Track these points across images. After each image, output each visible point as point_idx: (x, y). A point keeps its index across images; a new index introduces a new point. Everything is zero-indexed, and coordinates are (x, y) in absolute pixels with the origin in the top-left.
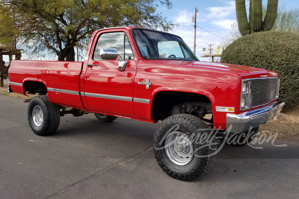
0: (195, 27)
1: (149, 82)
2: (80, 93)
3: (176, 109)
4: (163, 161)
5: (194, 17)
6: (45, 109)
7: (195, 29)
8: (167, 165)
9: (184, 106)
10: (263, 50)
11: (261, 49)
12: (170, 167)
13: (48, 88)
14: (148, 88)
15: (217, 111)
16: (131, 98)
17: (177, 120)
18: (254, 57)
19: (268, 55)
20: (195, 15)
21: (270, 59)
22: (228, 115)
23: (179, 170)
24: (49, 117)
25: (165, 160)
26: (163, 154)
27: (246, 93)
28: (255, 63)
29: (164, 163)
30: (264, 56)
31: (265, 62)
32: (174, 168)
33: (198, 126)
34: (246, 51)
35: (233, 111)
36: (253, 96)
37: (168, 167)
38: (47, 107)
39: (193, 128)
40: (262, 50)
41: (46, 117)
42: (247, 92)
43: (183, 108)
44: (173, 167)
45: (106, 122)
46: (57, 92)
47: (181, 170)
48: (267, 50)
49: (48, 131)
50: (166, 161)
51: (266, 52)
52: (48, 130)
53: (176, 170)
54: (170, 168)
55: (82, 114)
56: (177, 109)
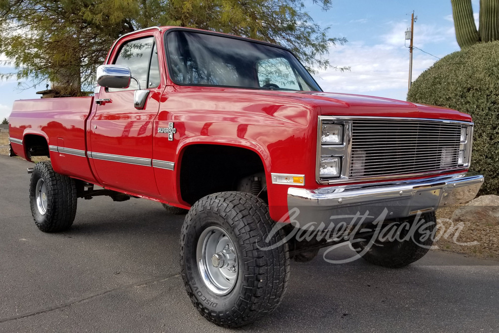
0: (411, 48)
1: (173, 128)
2: (86, 154)
3: (245, 185)
4: (191, 285)
5: (409, 30)
6: (48, 184)
7: (411, 52)
8: (197, 293)
9: (256, 179)
10: (482, 76)
11: (477, 75)
12: (201, 297)
13: (50, 147)
14: (172, 140)
15: (273, 183)
16: (149, 160)
17: (212, 202)
18: (463, 91)
19: (492, 86)
20: (411, 26)
21: (494, 95)
22: (291, 191)
23: (214, 305)
24: (55, 199)
25: (195, 284)
26: (193, 271)
27: (341, 146)
28: (466, 104)
29: (193, 288)
30: (484, 87)
31: (484, 100)
32: (207, 301)
33: (245, 215)
34: (449, 81)
35: (302, 182)
36: (367, 154)
37: (198, 297)
38: (52, 180)
39: (236, 219)
40: (480, 76)
41: (51, 198)
42: (343, 144)
43: (254, 183)
44: (206, 299)
45: (176, 214)
46: (62, 154)
47: (217, 304)
48: (489, 75)
49: (54, 224)
50: (195, 286)
51: (488, 79)
52: (55, 221)
53: (210, 305)
54: (202, 299)
55: (126, 198)
56: (247, 185)
